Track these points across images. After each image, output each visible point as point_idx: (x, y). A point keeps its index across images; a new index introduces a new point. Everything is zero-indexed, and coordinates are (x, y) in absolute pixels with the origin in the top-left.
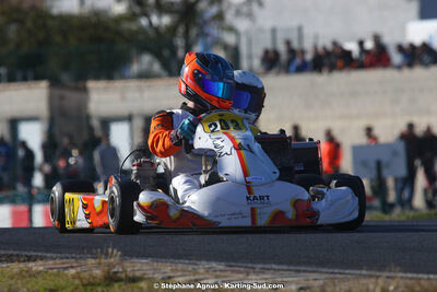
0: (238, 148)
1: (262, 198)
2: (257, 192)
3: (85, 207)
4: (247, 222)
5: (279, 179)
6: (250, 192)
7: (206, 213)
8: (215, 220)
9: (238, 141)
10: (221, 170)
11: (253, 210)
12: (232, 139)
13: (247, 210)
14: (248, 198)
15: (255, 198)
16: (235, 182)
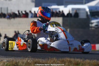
1: (71, 44)
2: (70, 43)
3: (17, 45)
4: (68, 50)
6: (68, 43)
7: (57, 48)
8: (60, 49)
9: (63, 30)
10: (60, 37)
11: (69, 47)
12: (61, 29)
13: (68, 47)
14: (68, 44)
16: (64, 40)
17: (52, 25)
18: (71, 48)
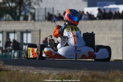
0: (74, 36)
1: (79, 51)
2: (78, 49)
5: (85, 45)
6: (76, 49)
7: (63, 55)
8: (65, 57)
9: (74, 34)
10: (69, 42)
11: (76, 54)
12: (73, 33)
13: (74, 54)
14: (75, 51)
15: (77, 51)
16: (72, 46)
17: (68, 30)
18: (78, 54)
